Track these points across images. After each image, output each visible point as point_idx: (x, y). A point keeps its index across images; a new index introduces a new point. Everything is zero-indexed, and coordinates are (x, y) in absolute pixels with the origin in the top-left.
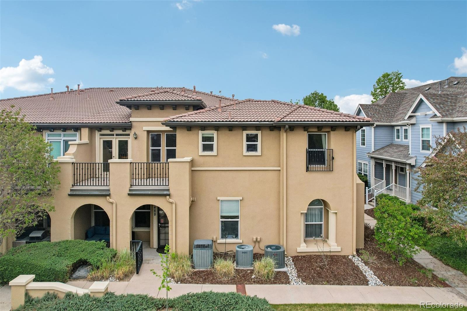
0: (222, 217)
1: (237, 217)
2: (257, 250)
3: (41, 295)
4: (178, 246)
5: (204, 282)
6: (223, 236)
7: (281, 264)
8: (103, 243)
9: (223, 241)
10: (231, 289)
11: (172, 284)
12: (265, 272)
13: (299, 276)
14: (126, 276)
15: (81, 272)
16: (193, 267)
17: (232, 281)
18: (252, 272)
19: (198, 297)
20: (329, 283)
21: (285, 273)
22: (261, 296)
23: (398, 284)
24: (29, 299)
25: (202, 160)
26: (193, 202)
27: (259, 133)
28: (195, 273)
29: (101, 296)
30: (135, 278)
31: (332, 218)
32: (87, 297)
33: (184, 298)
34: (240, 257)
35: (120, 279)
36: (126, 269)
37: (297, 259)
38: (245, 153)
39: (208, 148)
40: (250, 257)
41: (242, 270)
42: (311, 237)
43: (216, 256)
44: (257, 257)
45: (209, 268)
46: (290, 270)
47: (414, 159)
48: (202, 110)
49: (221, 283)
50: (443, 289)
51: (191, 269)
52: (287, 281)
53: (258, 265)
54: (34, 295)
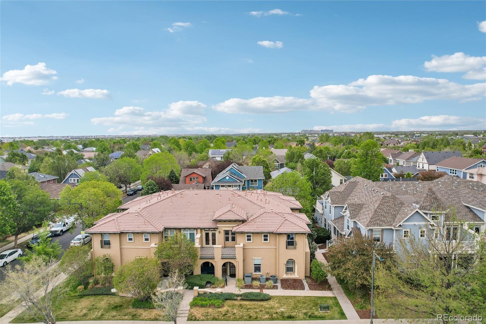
0: (255, 265)
1: (260, 265)
2: (268, 277)
3: (202, 293)
4: (239, 276)
5: (249, 288)
6: (255, 271)
7: (275, 282)
8: (213, 275)
9: (255, 273)
10: (258, 291)
11: (241, 290)
12: (269, 285)
13: (281, 287)
14: (223, 287)
15: (208, 285)
16: (245, 283)
17: (258, 288)
18: (265, 285)
19: (249, 293)
20: (291, 289)
21: (277, 286)
22: (267, 293)
23: (315, 290)
24: (199, 294)
25: (247, 244)
26: (244, 260)
27: (268, 234)
28: (246, 286)
29: (220, 293)
30: (226, 287)
31: (296, 266)
32: (216, 293)
33: (244, 294)
34: (261, 280)
35: (221, 288)
36: (223, 284)
37: (282, 280)
38: (263, 241)
39: (249, 240)
40: (265, 280)
41: (262, 285)
42: (289, 271)
43: (253, 279)
44: (267, 279)
45: (250, 284)
46: (279, 285)
47: (345, 232)
48: (246, 223)
49: (255, 289)
50: (329, 291)
51: (244, 284)
52: (277, 289)
53: (267, 283)
54: (200, 293)
